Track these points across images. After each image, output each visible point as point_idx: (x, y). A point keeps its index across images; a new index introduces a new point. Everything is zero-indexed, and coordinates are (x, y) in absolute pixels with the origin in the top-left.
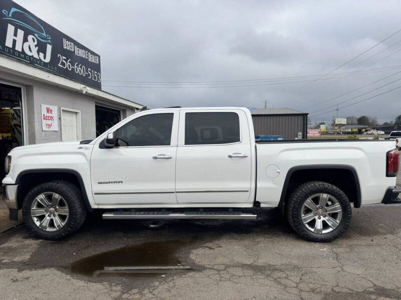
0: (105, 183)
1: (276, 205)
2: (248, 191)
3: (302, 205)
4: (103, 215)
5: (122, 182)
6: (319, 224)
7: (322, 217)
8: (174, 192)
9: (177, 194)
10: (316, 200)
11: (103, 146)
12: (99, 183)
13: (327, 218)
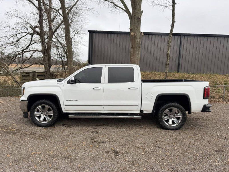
0: (70, 100)
1: (151, 112)
2: (137, 105)
3: (163, 112)
4: (69, 116)
5: (78, 100)
6: (170, 122)
7: (172, 118)
8: (102, 105)
9: (104, 106)
10: (171, 110)
11: (69, 83)
12: (67, 101)
13: (175, 119)
